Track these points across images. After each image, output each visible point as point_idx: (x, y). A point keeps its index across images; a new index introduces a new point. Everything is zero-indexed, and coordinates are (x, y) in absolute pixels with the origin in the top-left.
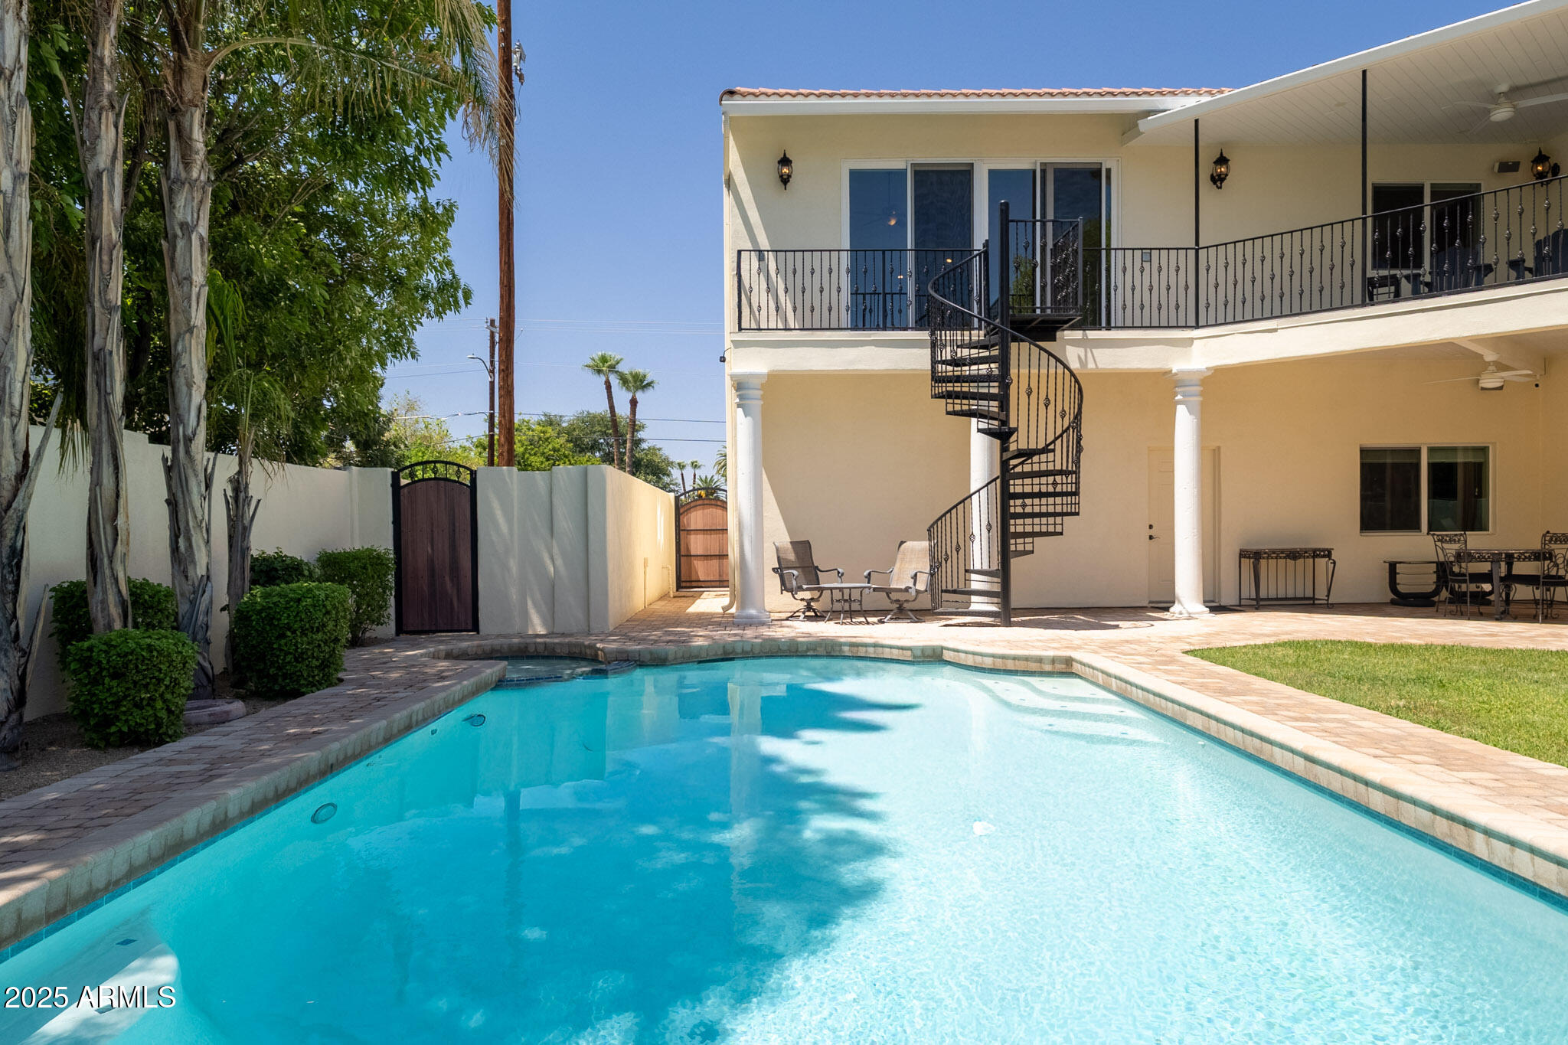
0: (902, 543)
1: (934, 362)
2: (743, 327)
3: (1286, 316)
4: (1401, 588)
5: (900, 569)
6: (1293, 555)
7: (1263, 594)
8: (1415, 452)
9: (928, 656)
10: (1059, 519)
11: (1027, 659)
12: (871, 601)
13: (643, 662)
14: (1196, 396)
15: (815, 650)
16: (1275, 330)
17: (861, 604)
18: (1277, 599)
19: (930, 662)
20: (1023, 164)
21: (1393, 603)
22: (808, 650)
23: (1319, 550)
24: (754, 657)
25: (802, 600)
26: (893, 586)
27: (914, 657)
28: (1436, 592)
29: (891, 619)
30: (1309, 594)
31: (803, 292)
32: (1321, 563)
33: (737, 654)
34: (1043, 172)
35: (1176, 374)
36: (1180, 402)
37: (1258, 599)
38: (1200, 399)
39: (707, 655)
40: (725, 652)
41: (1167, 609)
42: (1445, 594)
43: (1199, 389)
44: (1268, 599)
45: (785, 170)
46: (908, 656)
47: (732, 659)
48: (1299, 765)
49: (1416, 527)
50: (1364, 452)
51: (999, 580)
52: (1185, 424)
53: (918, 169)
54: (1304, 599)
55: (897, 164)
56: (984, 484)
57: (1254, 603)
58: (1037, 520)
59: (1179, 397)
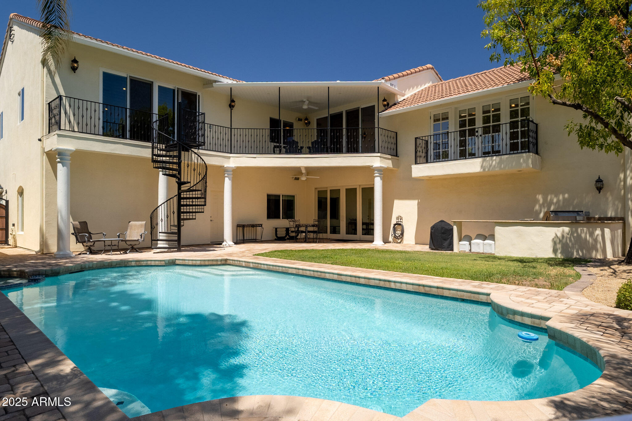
0: (130, 222)
1: (153, 155)
2: (61, 128)
3: (258, 154)
4: (278, 236)
5: (130, 232)
6: (253, 226)
7: (245, 238)
8: (279, 196)
9: (170, 263)
10: (194, 214)
11: (213, 260)
12: (123, 245)
13: (47, 275)
14: (231, 175)
15: (119, 264)
16: (256, 158)
17: (118, 247)
18: (249, 240)
19: (170, 265)
20: (171, 87)
21: (276, 240)
22: (116, 264)
23: (258, 224)
24: (92, 269)
25: (87, 246)
26: (127, 239)
27: (166, 264)
28: (286, 236)
29: (129, 252)
30: (255, 238)
31: (91, 119)
32: (259, 229)
33: (87, 268)
34: (178, 91)
35: (226, 167)
36: (226, 177)
37: (244, 240)
38: (232, 176)
39: (75, 269)
40: (81, 268)
41: (221, 244)
42: (288, 237)
43: (232, 173)
44: (247, 240)
45: (76, 65)
46: (163, 263)
47: (83, 271)
48: (336, 277)
49: (279, 218)
50: (268, 196)
51: (177, 235)
52: (228, 183)
53: (131, 78)
54: (254, 239)
55: (124, 75)
56: (165, 201)
57: (242, 241)
58: (188, 214)
59: (226, 175)
